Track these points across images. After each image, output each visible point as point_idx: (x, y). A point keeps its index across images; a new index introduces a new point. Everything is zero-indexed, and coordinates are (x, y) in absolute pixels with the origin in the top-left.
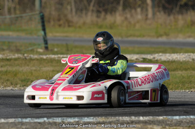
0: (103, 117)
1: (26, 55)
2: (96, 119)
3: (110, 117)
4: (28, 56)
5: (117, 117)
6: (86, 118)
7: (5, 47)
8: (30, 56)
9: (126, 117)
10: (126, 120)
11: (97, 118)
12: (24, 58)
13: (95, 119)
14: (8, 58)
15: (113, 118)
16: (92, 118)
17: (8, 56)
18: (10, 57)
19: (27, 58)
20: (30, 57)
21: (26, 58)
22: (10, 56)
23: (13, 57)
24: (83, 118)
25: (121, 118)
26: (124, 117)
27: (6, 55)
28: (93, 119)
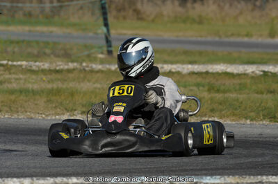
0: (237, 177)
1: (84, 64)
2: (225, 180)
3: (248, 177)
4: (87, 67)
5: (259, 177)
6: (208, 178)
7: (48, 51)
8: (90, 65)
9: (274, 177)
10: (273, 181)
11: (226, 177)
12: (82, 68)
13: (223, 179)
14: (58, 68)
15: (252, 177)
16: (218, 177)
17: (57, 66)
18: (62, 67)
19: (87, 69)
20: (91, 67)
21: (84, 69)
22: (60, 65)
23: (66, 67)
24: (204, 178)
25: (264, 177)
26: (270, 177)
27: (54, 64)
28: (220, 179)
